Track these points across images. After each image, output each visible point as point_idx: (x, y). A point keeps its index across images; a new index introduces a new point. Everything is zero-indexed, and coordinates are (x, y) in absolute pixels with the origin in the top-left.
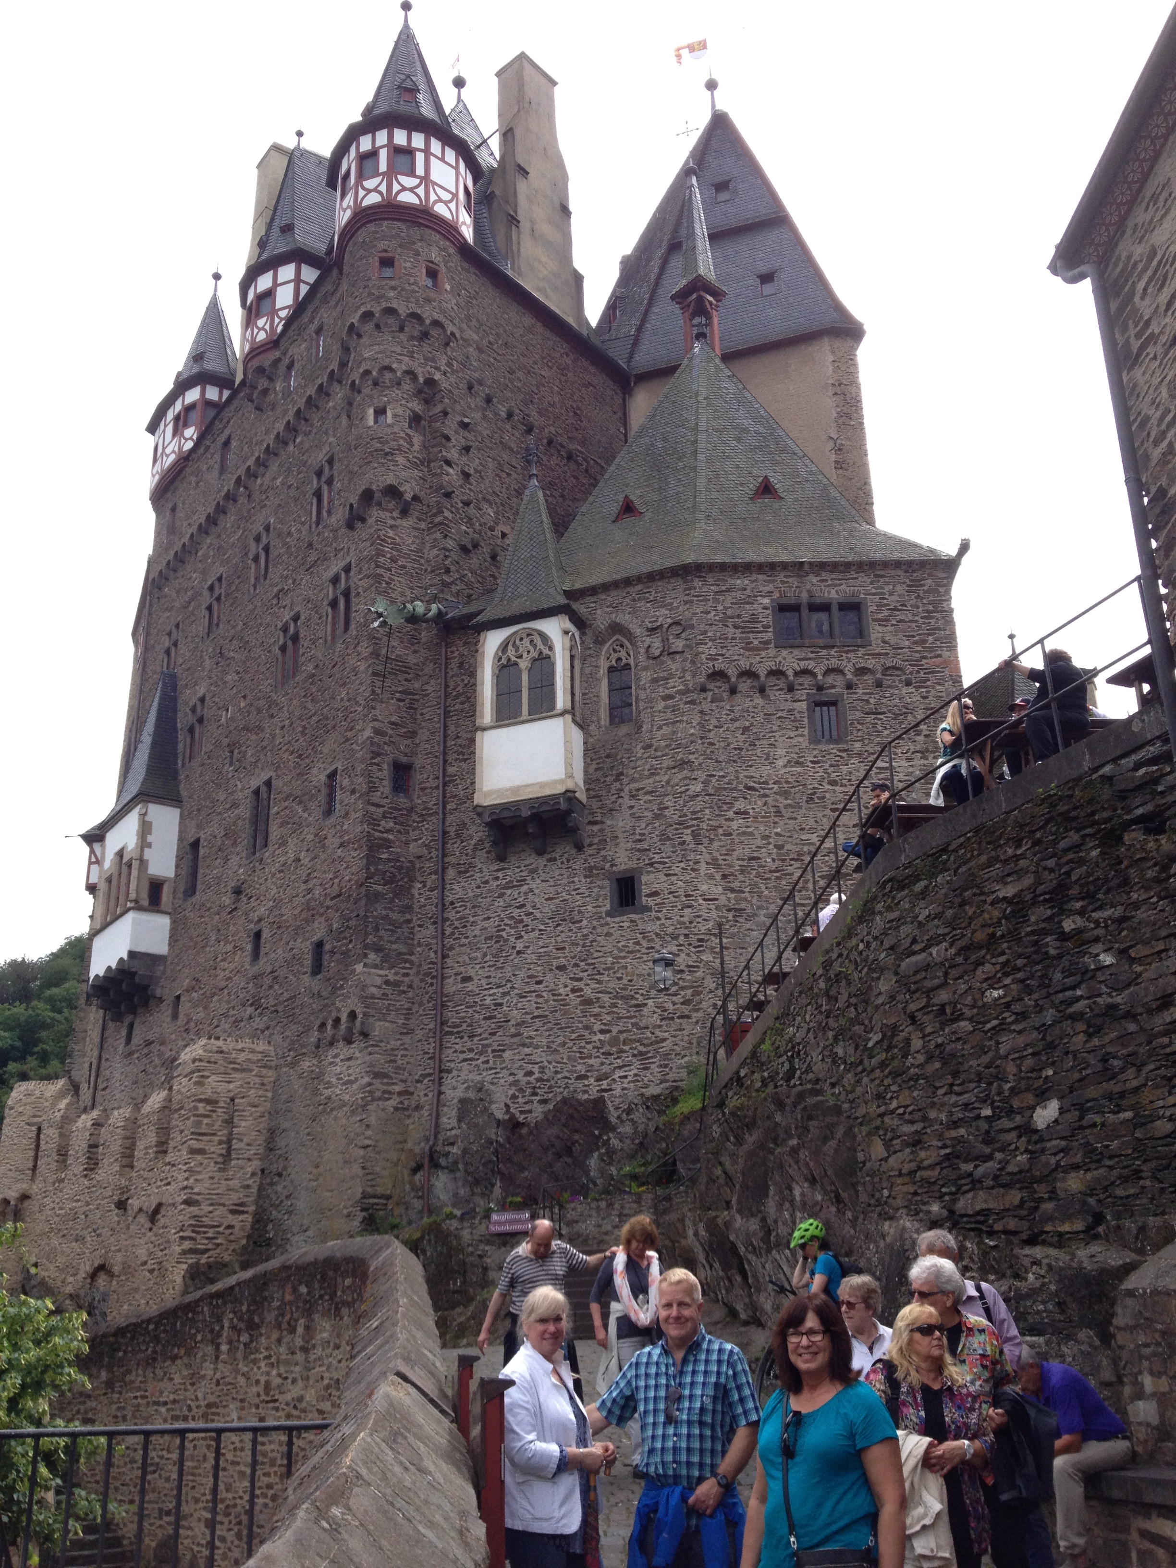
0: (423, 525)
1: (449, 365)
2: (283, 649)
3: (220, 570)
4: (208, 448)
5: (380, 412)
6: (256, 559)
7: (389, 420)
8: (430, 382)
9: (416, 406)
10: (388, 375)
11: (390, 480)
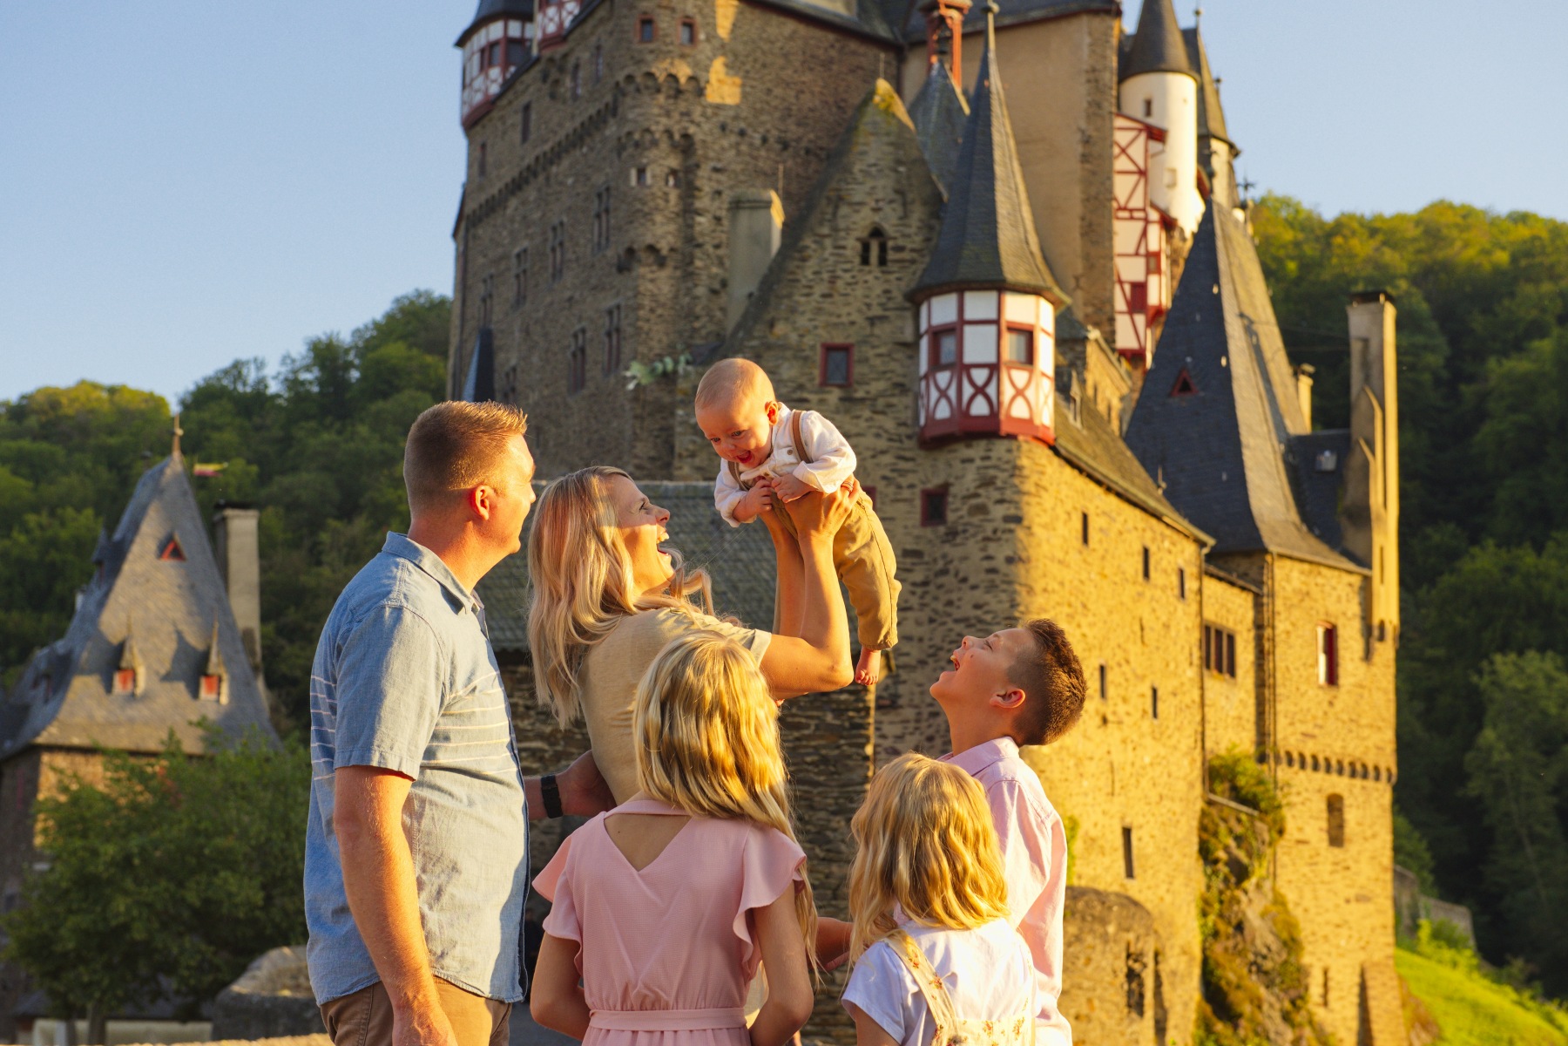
0: (678, 273)
1: (703, 115)
2: (574, 355)
3: (525, 244)
4: (510, 103)
5: (641, 172)
6: (553, 250)
7: (649, 180)
8: (686, 136)
9: (674, 162)
10: (648, 137)
11: (649, 240)
